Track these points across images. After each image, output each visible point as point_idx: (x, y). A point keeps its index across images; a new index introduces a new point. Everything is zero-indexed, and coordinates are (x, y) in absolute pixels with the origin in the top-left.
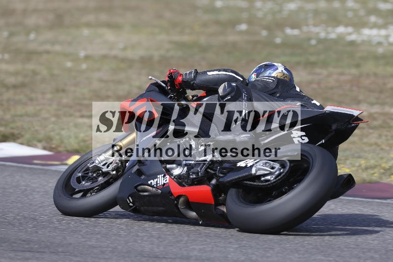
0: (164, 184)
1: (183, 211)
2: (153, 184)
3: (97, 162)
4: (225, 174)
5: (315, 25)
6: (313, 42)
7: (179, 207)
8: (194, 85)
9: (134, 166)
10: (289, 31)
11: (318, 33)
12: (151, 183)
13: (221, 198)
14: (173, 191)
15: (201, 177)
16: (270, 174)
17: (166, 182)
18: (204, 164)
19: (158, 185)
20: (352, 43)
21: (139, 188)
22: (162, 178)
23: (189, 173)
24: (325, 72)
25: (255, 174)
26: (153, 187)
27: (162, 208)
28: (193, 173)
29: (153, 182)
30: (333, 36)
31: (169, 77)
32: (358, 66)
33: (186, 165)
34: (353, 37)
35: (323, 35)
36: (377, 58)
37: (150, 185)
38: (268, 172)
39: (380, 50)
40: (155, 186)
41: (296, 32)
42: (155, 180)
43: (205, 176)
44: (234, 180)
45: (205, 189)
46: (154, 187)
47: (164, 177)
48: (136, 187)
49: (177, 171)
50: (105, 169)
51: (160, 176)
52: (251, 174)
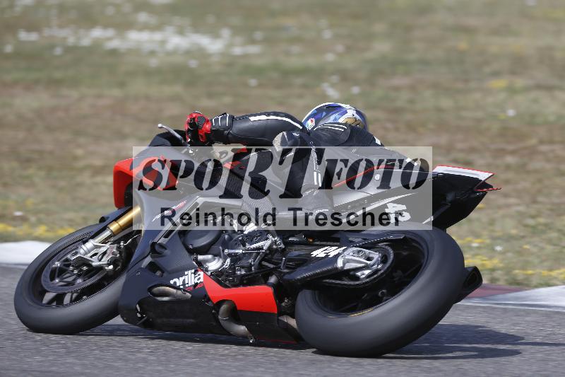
0: (196, 284)
1: (226, 324)
2: (178, 285)
3: (82, 251)
4: (293, 269)
5: (61, 27)
6: (58, 51)
7: (220, 317)
8: (230, 136)
9: (146, 257)
10: (23, 36)
11: (65, 38)
12: (175, 283)
13: (283, 304)
14: (210, 295)
15: (256, 273)
16: (367, 267)
17: (199, 282)
18: (258, 254)
19: (187, 285)
20: (114, 52)
21: (156, 290)
22: (193, 275)
23: (235, 268)
24: (74, 94)
25: (342, 267)
26: (178, 288)
27: (192, 320)
28: (243, 267)
29: (179, 282)
30: (86, 42)
31: (190, 124)
32: (122, 85)
33: (230, 255)
34: (115, 44)
35: (71, 41)
36: (149, 73)
37: (174, 286)
38: (363, 265)
39: (154, 62)
40: (182, 287)
41: (33, 37)
42: (181, 279)
43: (259, 272)
44: (307, 277)
45: (262, 292)
46: (180, 289)
47: (195, 273)
48: (150, 290)
49: (214, 265)
50: (95, 263)
51: (190, 272)
52: (337, 268)
